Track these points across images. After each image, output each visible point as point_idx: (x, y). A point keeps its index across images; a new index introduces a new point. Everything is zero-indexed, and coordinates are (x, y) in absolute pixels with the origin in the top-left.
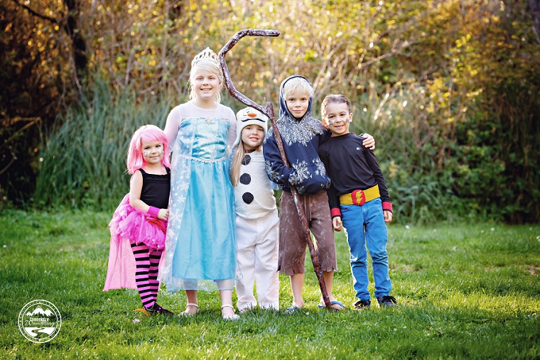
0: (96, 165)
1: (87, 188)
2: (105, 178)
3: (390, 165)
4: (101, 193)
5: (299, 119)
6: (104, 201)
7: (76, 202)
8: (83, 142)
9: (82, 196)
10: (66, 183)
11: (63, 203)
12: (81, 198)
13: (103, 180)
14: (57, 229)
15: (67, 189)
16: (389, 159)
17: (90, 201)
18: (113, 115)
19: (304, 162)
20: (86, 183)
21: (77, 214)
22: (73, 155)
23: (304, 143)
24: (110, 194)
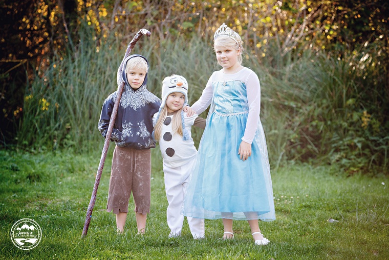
0: (78, 107)
1: (68, 130)
2: (86, 121)
3: (363, 114)
4: (82, 135)
5: (135, 90)
6: (85, 142)
7: (57, 143)
8: (66, 85)
9: (64, 137)
10: (49, 124)
11: (45, 144)
12: (62, 139)
13: (84, 122)
14: (33, 173)
15: (50, 130)
16: (362, 108)
17: (71, 142)
18: (97, 59)
19: (130, 123)
20: (68, 124)
21: (57, 155)
22: (56, 97)
23: (135, 108)
24: (90, 137)
